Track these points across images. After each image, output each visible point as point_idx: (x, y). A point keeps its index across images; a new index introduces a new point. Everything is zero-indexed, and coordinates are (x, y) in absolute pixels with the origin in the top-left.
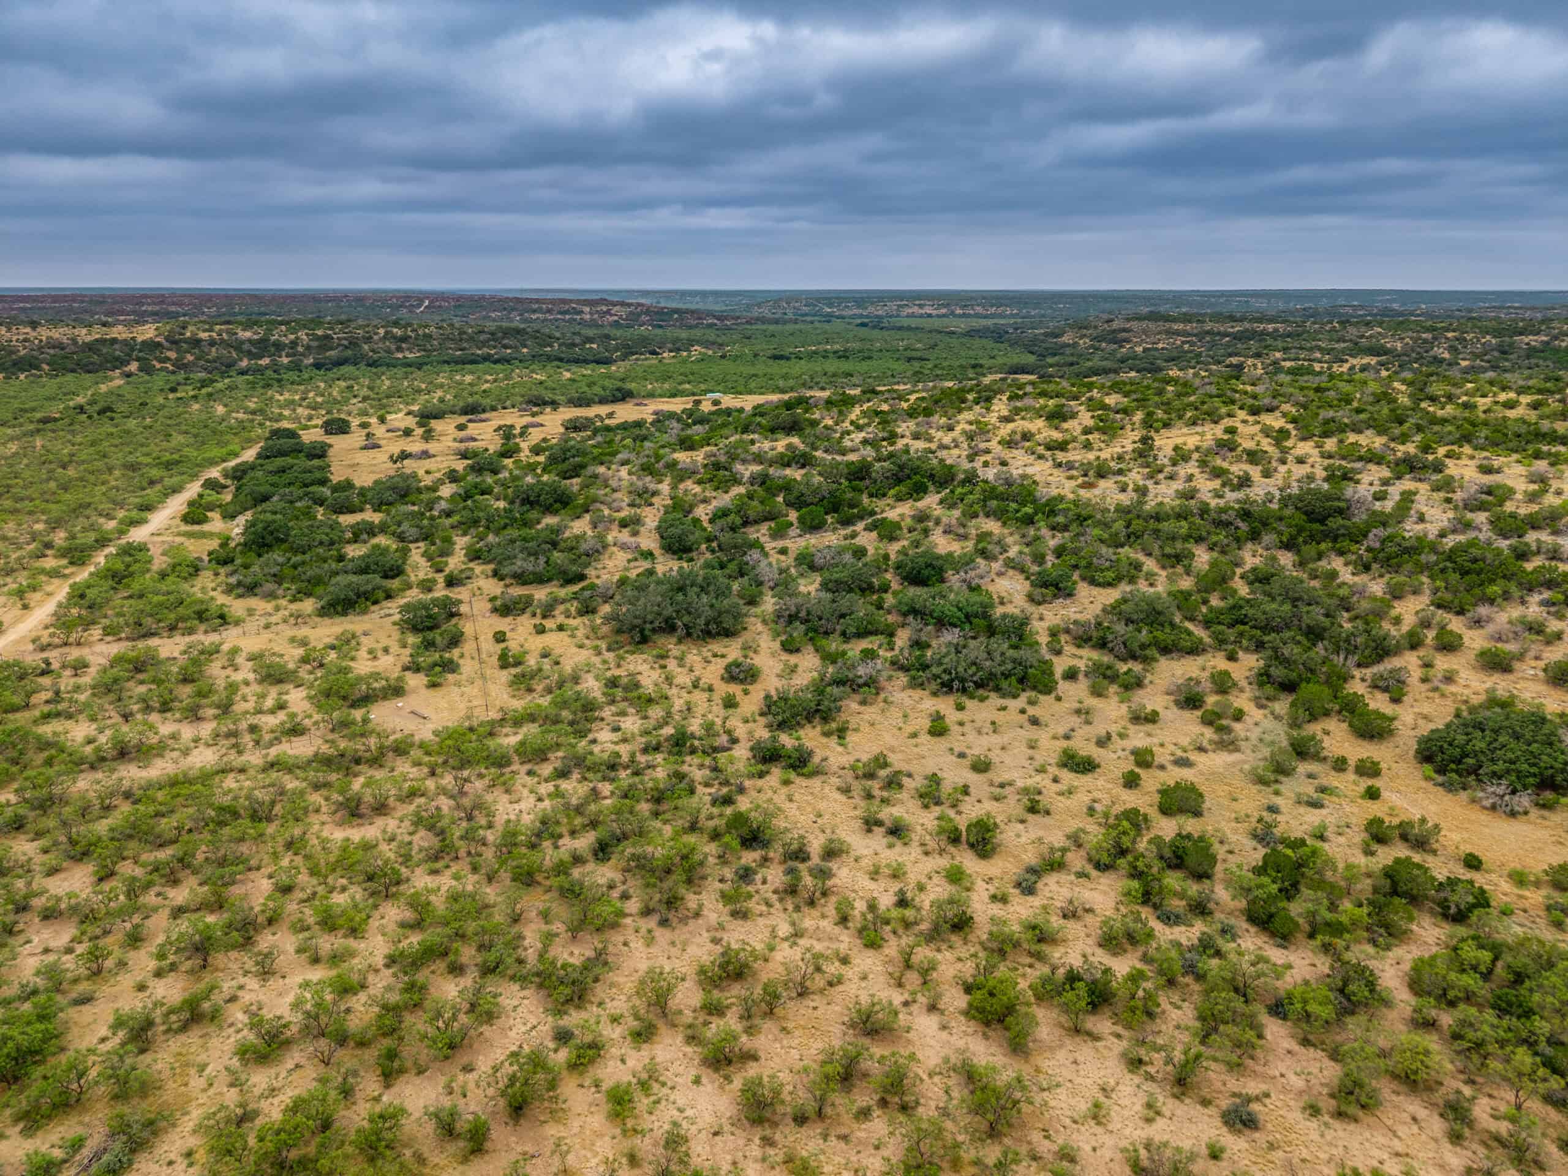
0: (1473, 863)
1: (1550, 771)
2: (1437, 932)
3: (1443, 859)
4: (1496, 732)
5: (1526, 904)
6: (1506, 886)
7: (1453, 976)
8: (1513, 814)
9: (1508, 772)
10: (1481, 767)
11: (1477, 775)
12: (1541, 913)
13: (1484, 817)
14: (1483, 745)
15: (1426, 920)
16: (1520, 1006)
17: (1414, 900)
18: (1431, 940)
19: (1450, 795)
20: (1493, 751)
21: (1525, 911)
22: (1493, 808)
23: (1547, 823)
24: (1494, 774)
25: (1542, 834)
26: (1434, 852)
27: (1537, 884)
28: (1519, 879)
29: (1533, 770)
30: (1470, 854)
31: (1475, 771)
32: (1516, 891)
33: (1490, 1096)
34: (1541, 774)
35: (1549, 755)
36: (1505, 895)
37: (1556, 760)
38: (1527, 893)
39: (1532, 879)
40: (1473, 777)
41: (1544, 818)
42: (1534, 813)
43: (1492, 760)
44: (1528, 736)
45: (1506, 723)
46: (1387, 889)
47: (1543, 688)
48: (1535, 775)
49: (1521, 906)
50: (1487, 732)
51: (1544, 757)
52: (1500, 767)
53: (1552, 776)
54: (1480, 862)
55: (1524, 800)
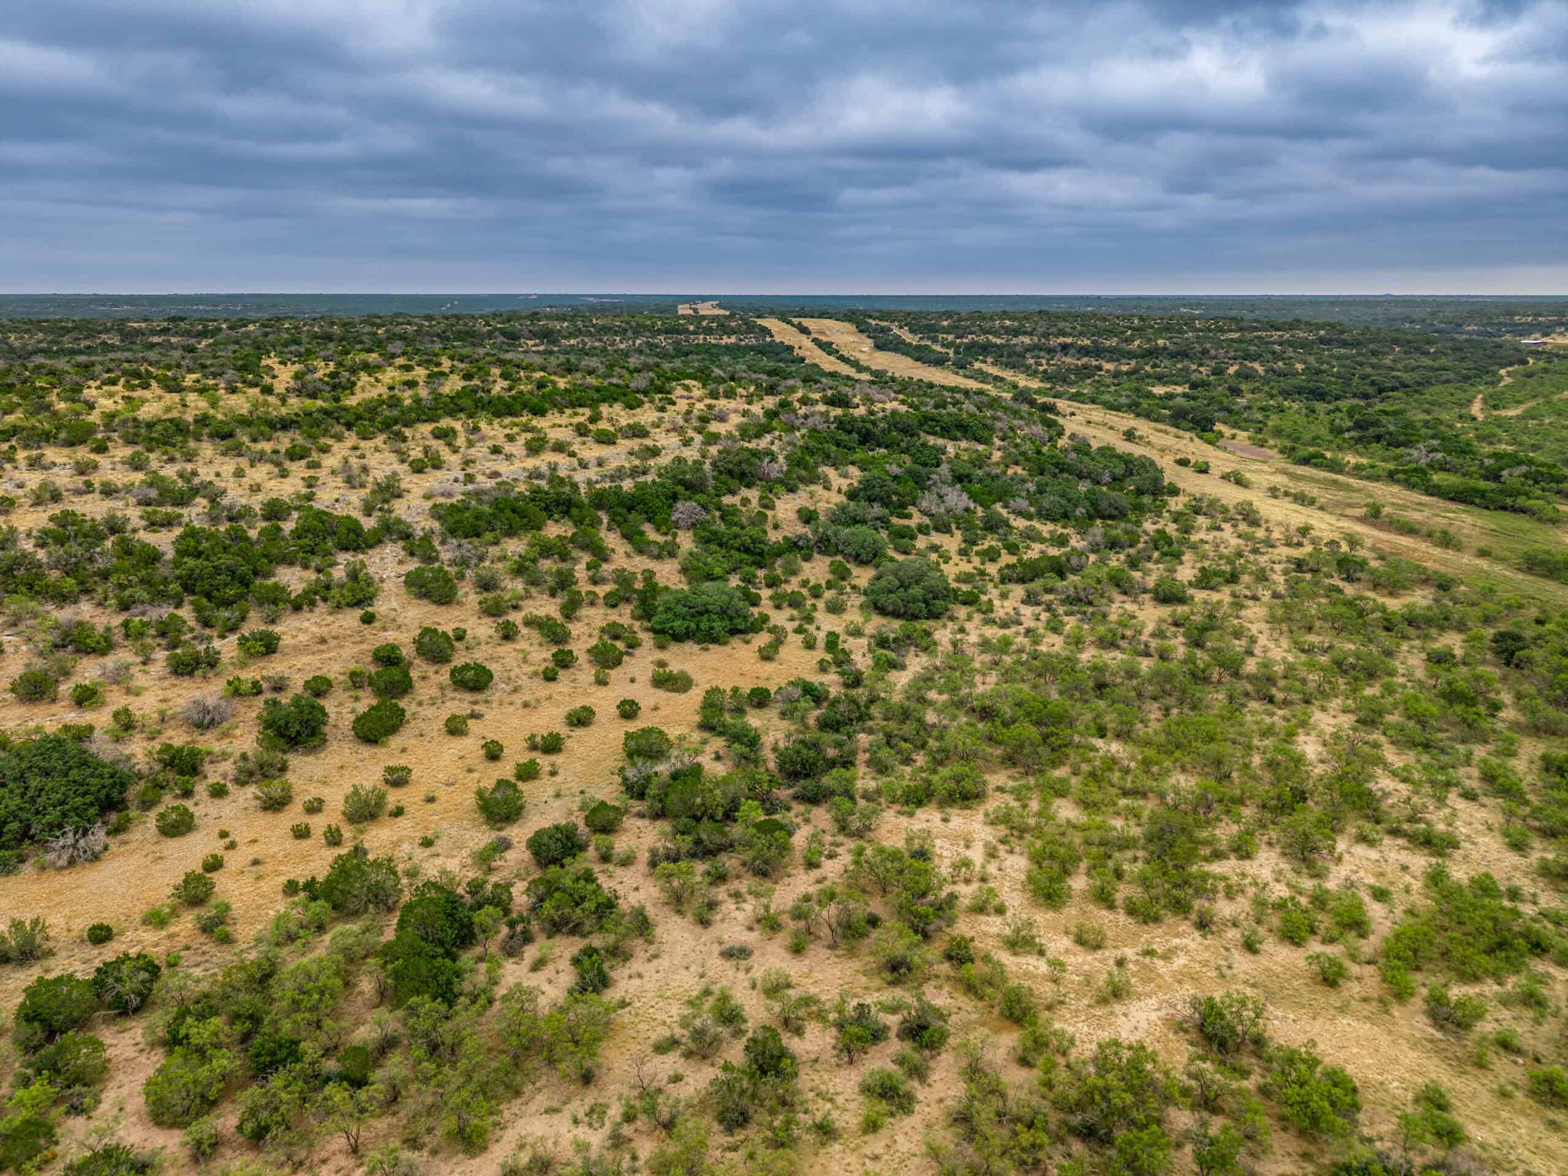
0: (100, 935)
1: (104, 791)
2: (127, 1039)
3: (64, 953)
4: (21, 777)
5: (182, 941)
6: (149, 936)
7: (203, 1072)
8: (96, 857)
9: (64, 815)
10: (29, 827)
11: (32, 837)
12: (202, 940)
13: (68, 879)
14: (18, 801)
15: (107, 1035)
16: (281, 1046)
17: (80, 1023)
18: (130, 1053)
19: (12, 878)
20: (33, 800)
21: (187, 948)
22: (72, 862)
23: (133, 846)
24: (51, 827)
25: (135, 860)
26: (50, 953)
27: (174, 913)
28: (156, 920)
29: (89, 799)
30: (94, 928)
31: (25, 835)
32: (164, 933)
33: (324, 1161)
34: (97, 799)
35: (92, 776)
36: (157, 945)
37: (101, 776)
38: (173, 929)
39: (167, 910)
40: (27, 842)
41: (126, 843)
42: (113, 843)
43: (38, 813)
44: (59, 765)
45: (24, 765)
46: (41, 1035)
47: (21, 711)
48: (92, 804)
49: (180, 946)
50: (11, 785)
51: (92, 781)
52: (53, 815)
53: (108, 796)
54: (108, 929)
55: (99, 836)
